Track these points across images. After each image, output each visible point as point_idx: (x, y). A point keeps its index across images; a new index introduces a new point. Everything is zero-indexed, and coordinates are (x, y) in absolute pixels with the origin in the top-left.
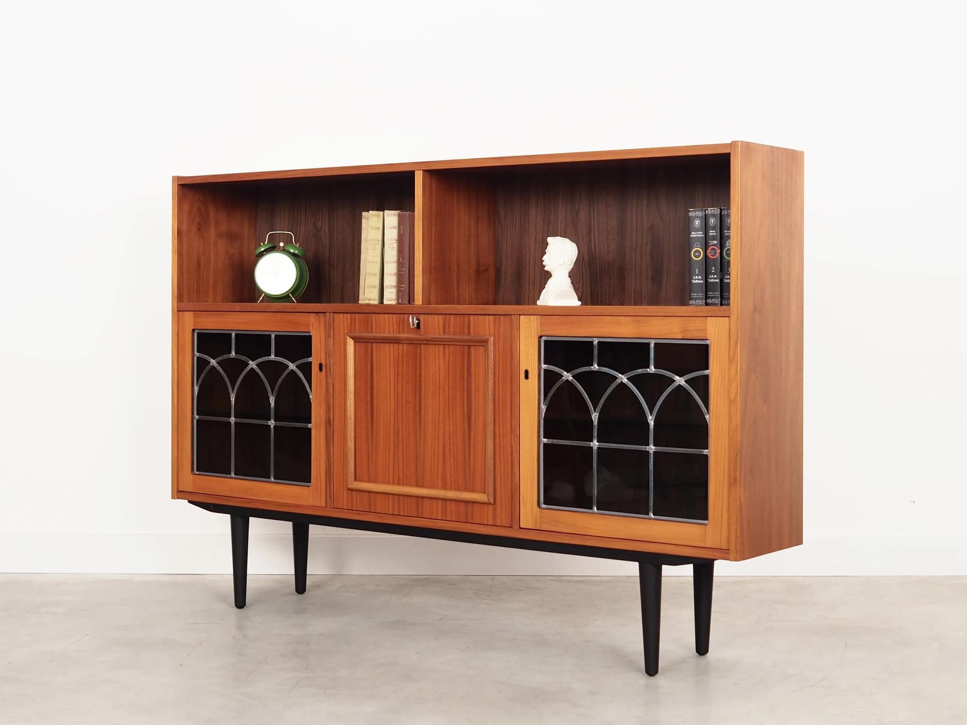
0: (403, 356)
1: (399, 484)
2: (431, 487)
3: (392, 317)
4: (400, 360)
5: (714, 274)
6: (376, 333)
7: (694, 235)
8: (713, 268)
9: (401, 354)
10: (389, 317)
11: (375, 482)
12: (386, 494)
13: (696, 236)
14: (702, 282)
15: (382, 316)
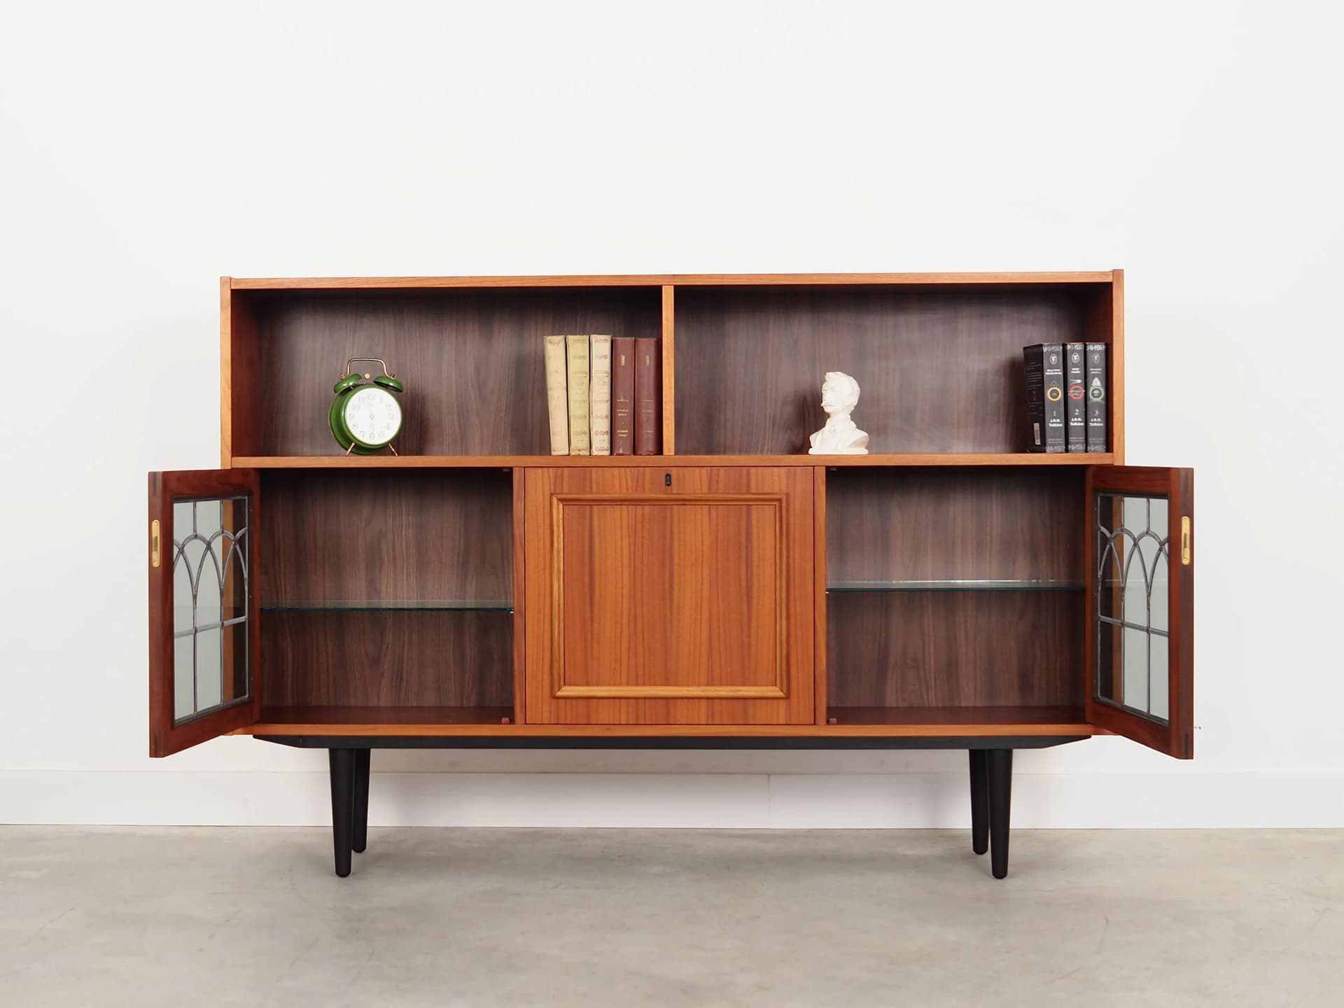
0: (642, 522)
1: (637, 684)
2: (688, 684)
3: (626, 471)
4: (639, 526)
5: (1077, 417)
6: (598, 493)
7: (1048, 372)
8: (1077, 410)
9: (639, 518)
10: (619, 472)
11: (598, 685)
12: (614, 698)
13: (1052, 373)
14: (1061, 425)
15: (608, 472)
